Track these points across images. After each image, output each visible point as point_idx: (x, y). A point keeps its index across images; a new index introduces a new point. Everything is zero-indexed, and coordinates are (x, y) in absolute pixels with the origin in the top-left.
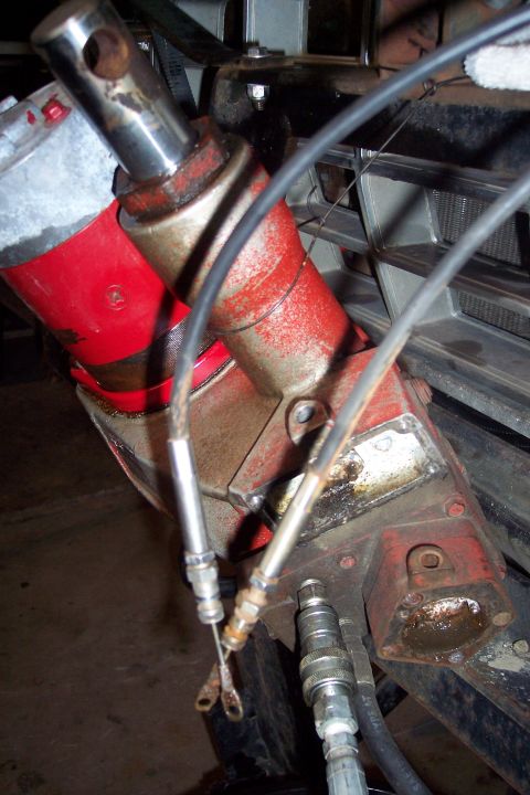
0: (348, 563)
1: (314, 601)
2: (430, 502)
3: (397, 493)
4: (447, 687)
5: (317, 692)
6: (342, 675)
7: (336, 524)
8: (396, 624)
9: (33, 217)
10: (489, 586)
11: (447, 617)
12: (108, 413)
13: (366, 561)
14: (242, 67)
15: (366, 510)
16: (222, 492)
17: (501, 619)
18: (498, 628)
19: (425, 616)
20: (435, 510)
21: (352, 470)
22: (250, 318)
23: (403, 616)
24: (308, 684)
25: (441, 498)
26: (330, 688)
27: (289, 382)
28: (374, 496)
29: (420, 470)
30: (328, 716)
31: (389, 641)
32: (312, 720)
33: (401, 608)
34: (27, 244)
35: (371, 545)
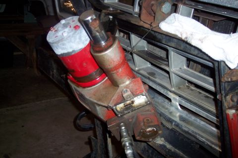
0: (131, 120)
1: (123, 128)
2: (147, 109)
3: (141, 107)
4: (145, 149)
5: (125, 145)
6: (130, 142)
7: (129, 112)
8: (140, 132)
9: (71, 48)
10: (158, 125)
11: (149, 131)
12: (78, 87)
13: (134, 120)
14: (108, 11)
15: (135, 110)
16: (106, 105)
17: (160, 132)
18: (159, 134)
19: (146, 131)
20: (148, 110)
21: (133, 102)
22: (115, 72)
23: (142, 131)
24: (123, 143)
25: (150, 108)
26: (127, 144)
27: (121, 84)
28: (137, 107)
29: (146, 102)
30: (127, 149)
31: (138, 136)
32: (124, 150)
33: (142, 129)
34: (68, 53)
35: (135, 117)
